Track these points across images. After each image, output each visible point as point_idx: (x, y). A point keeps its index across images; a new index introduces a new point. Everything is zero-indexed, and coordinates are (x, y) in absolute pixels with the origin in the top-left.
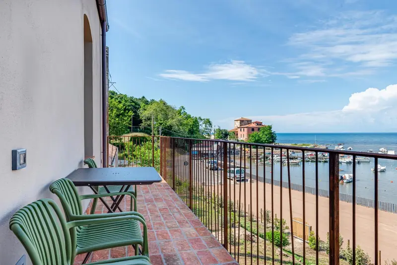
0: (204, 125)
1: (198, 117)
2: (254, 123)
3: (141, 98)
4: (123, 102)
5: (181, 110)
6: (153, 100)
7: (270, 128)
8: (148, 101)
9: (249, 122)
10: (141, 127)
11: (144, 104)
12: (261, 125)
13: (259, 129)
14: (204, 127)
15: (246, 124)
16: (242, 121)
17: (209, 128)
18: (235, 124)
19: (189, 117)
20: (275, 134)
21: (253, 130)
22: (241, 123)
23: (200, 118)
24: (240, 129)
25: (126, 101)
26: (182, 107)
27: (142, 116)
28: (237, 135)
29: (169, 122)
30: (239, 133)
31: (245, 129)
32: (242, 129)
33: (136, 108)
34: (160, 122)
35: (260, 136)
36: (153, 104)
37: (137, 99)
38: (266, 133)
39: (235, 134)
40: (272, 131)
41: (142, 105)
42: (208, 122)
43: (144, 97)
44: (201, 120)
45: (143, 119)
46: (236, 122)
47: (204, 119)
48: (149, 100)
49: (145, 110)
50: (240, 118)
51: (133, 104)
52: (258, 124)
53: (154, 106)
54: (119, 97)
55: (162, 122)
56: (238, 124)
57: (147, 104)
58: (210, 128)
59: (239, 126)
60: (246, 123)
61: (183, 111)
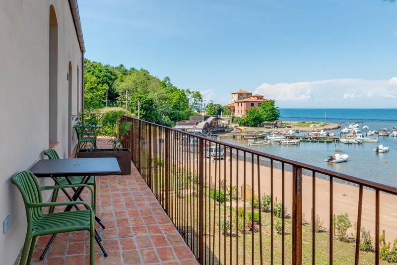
0: (193, 99)
1: (185, 90)
2: (253, 97)
3: (118, 66)
4: (97, 72)
5: (166, 81)
6: (133, 68)
7: (272, 103)
8: (126, 71)
9: (249, 95)
10: (117, 101)
11: (121, 75)
12: (262, 99)
13: (259, 104)
14: (193, 101)
15: (245, 98)
16: (240, 95)
17: (198, 102)
18: (232, 97)
19: (176, 89)
20: (278, 110)
21: (252, 105)
22: (239, 97)
23: (188, 91)
24: (237, 104)
25: (100, 71)
26: (168, 78)
27: (119, 88)
28: (234, 111)
29: (150, 96)
30: (237, 108)
31: (243, 104)
32: (240, 104)
33: (111, 79)
34: (140, 96)
35: (260, 112)
36: (132, 74)
37: (113, 68)
38: (267, 109)
39: (232, 109)
40: (275, 107)
41: (119, 75)
42: (198, 96)
43: (122, 66)
44: (190, 93)
45: (120, 91)
46: (233, 95)
47: (193, 92)
48: (128, 68)
49: (123, 81)
50: (238, 91)
51: (109, 74)
52: (258, 98)
53: (133, 77)
54: (92, 66)
55: (142, 95)
56: (236, 97)
57: (124, 74)
58: (200, 103)
59: (236, 100)
60: (246, 96)
61: (167, 82)
